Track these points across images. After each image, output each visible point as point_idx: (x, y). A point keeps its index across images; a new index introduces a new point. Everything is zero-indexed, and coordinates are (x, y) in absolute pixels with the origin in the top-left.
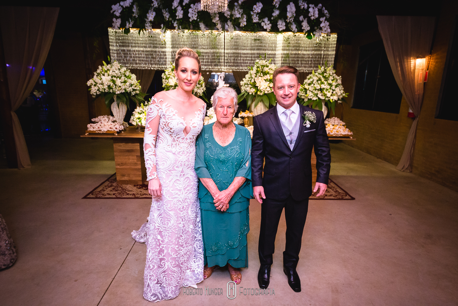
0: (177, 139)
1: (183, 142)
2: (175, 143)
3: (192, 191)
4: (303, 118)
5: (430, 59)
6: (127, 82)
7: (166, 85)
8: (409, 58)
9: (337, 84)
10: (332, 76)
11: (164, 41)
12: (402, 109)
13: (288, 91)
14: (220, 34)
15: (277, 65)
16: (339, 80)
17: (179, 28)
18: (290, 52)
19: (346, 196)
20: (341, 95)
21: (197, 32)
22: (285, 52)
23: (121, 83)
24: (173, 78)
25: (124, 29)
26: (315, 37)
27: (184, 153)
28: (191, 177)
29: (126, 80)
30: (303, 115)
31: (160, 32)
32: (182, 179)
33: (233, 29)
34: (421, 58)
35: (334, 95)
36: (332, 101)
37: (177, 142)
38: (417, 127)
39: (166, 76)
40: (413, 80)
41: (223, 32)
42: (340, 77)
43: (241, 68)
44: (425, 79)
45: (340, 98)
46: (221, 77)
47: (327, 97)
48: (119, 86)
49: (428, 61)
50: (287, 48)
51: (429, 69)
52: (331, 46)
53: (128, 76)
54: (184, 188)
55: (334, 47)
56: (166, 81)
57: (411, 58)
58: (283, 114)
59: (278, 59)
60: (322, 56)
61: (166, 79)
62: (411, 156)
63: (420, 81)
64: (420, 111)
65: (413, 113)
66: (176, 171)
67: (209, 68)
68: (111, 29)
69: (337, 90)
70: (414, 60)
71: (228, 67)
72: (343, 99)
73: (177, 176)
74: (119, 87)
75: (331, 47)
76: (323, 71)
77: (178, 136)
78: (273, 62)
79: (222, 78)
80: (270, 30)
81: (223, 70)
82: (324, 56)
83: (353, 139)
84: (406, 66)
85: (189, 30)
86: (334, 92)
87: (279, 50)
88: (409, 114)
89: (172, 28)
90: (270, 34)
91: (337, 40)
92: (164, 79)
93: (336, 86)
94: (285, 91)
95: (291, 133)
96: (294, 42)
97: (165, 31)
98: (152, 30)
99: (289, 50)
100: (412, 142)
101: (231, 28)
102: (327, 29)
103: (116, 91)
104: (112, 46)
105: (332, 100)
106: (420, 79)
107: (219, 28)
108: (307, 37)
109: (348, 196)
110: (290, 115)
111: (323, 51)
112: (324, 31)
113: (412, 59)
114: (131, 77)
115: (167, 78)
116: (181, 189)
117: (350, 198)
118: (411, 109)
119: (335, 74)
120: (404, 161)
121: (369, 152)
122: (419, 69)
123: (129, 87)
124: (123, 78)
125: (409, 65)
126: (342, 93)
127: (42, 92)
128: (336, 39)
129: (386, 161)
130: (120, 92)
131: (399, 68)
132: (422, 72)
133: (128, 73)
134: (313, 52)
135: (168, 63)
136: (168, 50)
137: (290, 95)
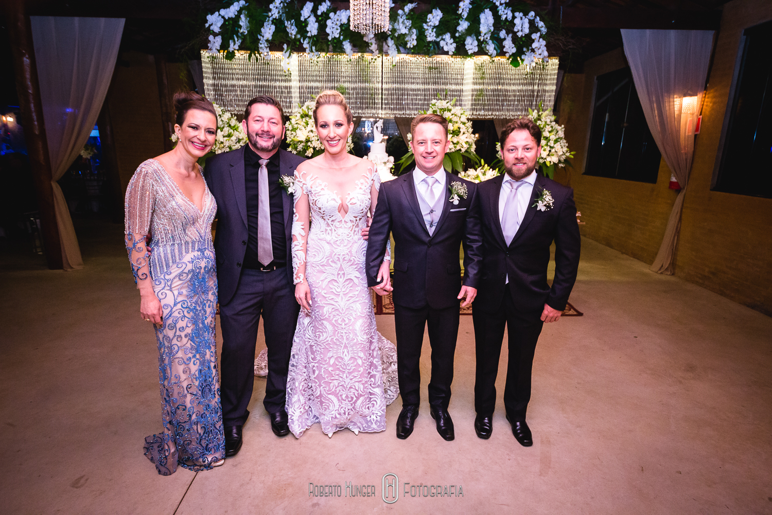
0: (332, 223)
1: (340, 226)
2: (330, 228)
3: (357, 299)
4: (449, 191)
5: (705, 97)
6: (233, 135)
7: (292, 140)
8: (672, 96)
9: (557, 137)
10: (550, 126)
11: (289, 71)
12: (661, 176)
13: (432, 148)
14: (375, 59)
15: (464, 108)
16: (560, 132)
17: (312, 51)
18: (485, 87)
19: (570, 310)
20: (563, 155)
21: (339, 56)
22: (478, 87)
23: (224, 137)
24: (303, 128)
25: (226, 51)
26: (525, 63)
27: (342, 242)
28: (356, 280)
29: (231, 133)
30: (450, 186)
31: (281, 56)
32: (341, 280)
33: (397, 52)
34: (691, 95)
35: (553, 155)
36: (548, 165)
37: (332, 227)
38: (683, 205)
39: (293, 126)
40: (678, 131)
41: (379, 55)
42: (563, 126)
43: (408, 112)
44: (697, 130)
45: (562, 159)
46: (377, 128)
47: (542, 158)
48: (220, 142)
49: (702, 101)
50: (481, 81)
51: (703, 113)
52: (549, 77)
53: (234, 126)
54: (345, 293)
55: (554, 79)
56: (292, 134)
57: (675, 96)
58: (424, 182)
59: (466, 98)
60: (536, 94)
61: (292, 130)
62: (673, 249)
63: (688, 133)
64: (688, 180)
65: (677, 183)
66: (331, 268)
67: (359, 113)
68: (205, 51)
69: (558, 147)
70: (679, 99)
71: (388, 111)
72: (567, 161)
73: (333, 274)
74: (220, 144)
75: (550, 79)
76: (535, 118)
77: (333, 218)
78: (458, 103)
79: (380, 129)
80: (453, 52)
81: (380, 116)
82: (538, 93)
83: (582, 223)
84: (667, 108)
85: (327, 53)
86: (553, 150)
87: (468, 84)
88: (672, 183)
89: (301, 49)
90: (452, 59)
91: (559, 68)
92: (288, 130)
93: (556, 141)
94: (427, 147)
95: (432, 211)
96: (491, 71)
97: (290, 55)
98: (270, 53)
99: (483, 84)
100: (675, 228)
101: (393, 49)
102: (543, 51)
103: (216, 149)
104: (206, 79)
105: (549, 163)
106: (688, 130)
107: (373, 51)
108: (511, 63)
109: (572, 310)
110: (433, 185)
111: (537, 86)
112: (537, 54)
113: (676, 98)
114: (238, 127)
115: (294, 129)
116: (338, 294)
117: (575, 313)
118: (674, 176)
119: (555, 123)
120: (663, 257)
121: (609, 244)
122: (686, 113)
123: (236, 143)
124: (226, 129)
125: (671, 107)
126: (565, 152)
127: (92, 150)
128: (557, 67)
129: (634, 257)
130: (223, 151)
131: (656, 112)
132: (691, 119)
133: (234, 122)
134: (520, 87)
135: (294, 105)
136: (295, 84)
137: (434, 154)
